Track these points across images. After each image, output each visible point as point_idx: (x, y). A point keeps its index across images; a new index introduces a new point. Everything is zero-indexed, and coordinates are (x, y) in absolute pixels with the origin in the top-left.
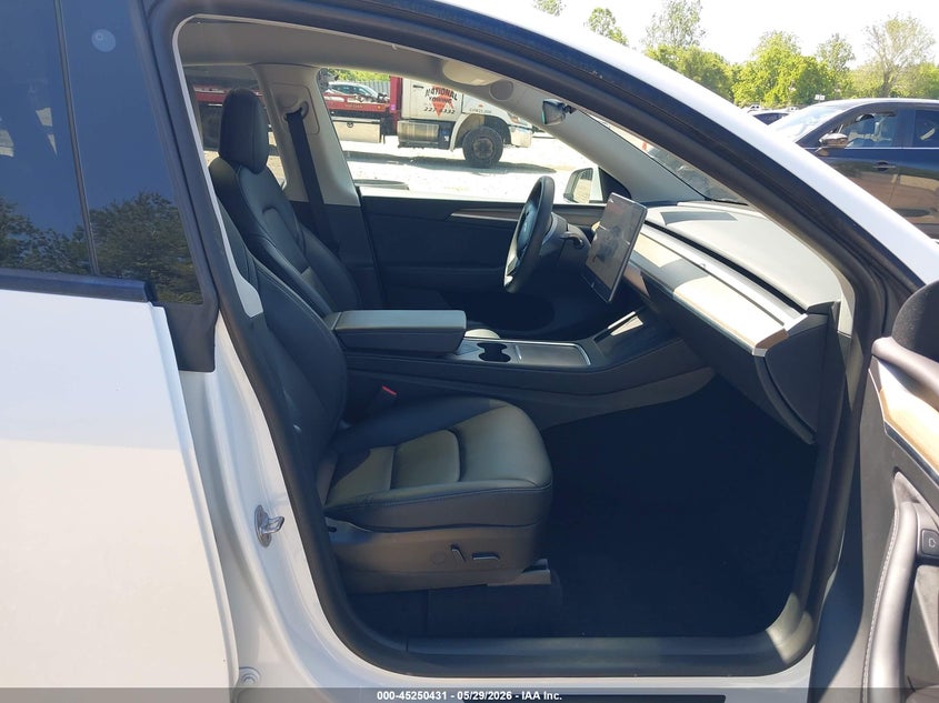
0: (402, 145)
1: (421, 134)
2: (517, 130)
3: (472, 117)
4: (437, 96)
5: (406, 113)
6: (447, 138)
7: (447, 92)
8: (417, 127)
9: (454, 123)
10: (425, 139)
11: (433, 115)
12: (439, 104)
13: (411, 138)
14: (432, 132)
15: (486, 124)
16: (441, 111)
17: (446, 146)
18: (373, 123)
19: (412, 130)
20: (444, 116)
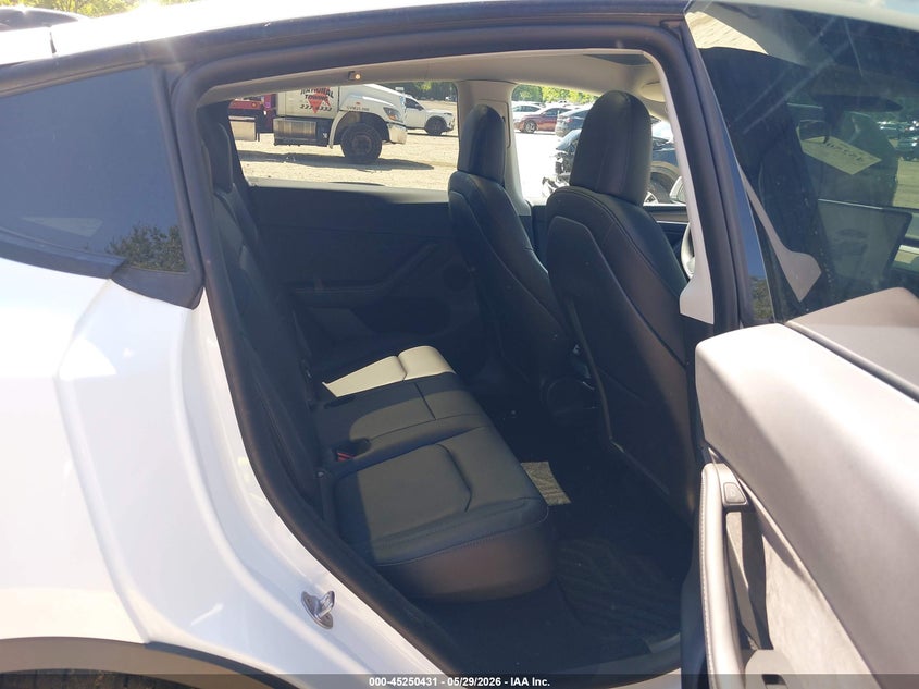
0: (278, 142)
1: (299, 131)
2: (394, 126)
3: (349, 114)
4: (313, 93)
5: (281, 110)
6: (326, 135)
7: (323, 91)
8: (294, 124)
9: (333, 120)
10: (302, 136)
11: (310, 112)
12: (315, 102)
13: (288, 135)
14: (309, 129)
15: (361, 121)
16: (317, 108)
17: (324, 143)
18: (247, 121)
19: (288, 128)
20: (321, 113)
